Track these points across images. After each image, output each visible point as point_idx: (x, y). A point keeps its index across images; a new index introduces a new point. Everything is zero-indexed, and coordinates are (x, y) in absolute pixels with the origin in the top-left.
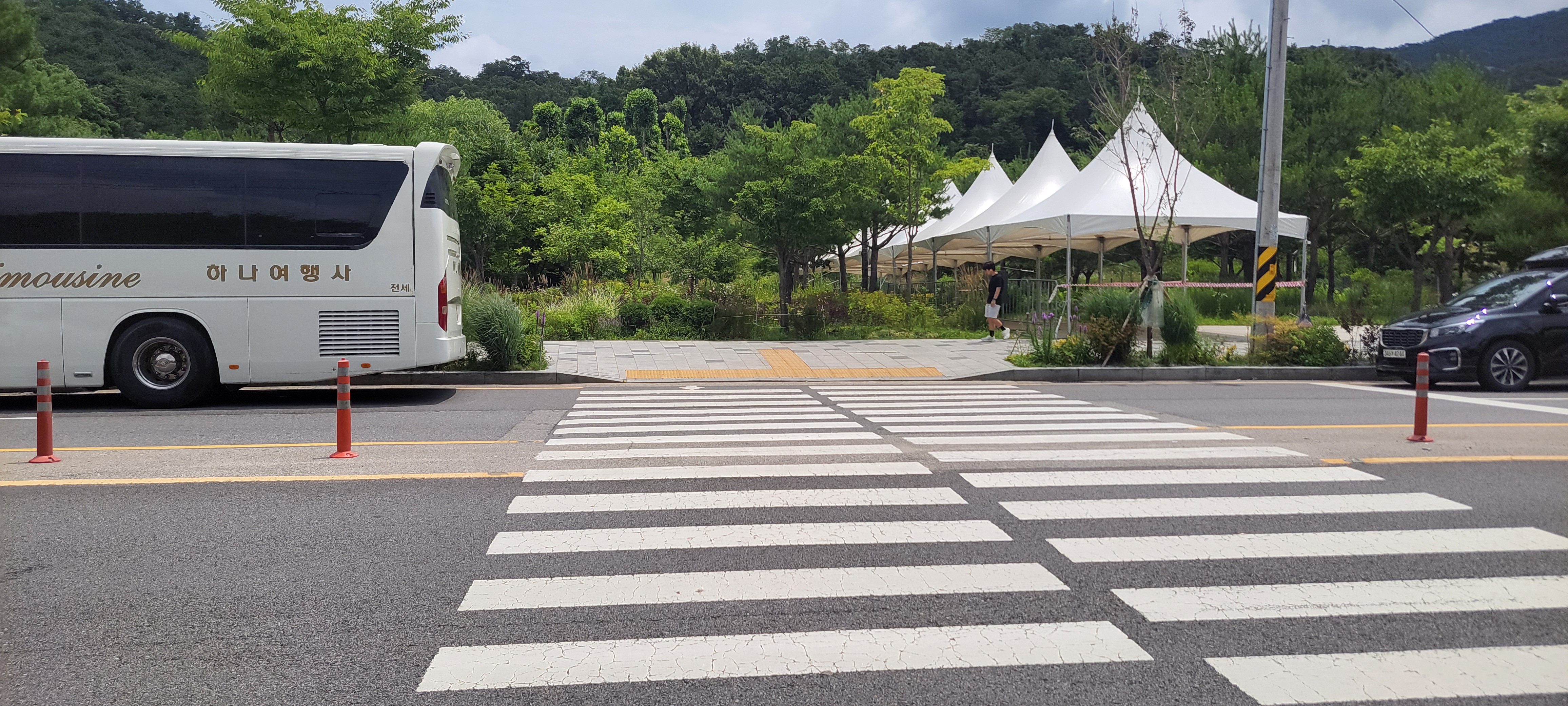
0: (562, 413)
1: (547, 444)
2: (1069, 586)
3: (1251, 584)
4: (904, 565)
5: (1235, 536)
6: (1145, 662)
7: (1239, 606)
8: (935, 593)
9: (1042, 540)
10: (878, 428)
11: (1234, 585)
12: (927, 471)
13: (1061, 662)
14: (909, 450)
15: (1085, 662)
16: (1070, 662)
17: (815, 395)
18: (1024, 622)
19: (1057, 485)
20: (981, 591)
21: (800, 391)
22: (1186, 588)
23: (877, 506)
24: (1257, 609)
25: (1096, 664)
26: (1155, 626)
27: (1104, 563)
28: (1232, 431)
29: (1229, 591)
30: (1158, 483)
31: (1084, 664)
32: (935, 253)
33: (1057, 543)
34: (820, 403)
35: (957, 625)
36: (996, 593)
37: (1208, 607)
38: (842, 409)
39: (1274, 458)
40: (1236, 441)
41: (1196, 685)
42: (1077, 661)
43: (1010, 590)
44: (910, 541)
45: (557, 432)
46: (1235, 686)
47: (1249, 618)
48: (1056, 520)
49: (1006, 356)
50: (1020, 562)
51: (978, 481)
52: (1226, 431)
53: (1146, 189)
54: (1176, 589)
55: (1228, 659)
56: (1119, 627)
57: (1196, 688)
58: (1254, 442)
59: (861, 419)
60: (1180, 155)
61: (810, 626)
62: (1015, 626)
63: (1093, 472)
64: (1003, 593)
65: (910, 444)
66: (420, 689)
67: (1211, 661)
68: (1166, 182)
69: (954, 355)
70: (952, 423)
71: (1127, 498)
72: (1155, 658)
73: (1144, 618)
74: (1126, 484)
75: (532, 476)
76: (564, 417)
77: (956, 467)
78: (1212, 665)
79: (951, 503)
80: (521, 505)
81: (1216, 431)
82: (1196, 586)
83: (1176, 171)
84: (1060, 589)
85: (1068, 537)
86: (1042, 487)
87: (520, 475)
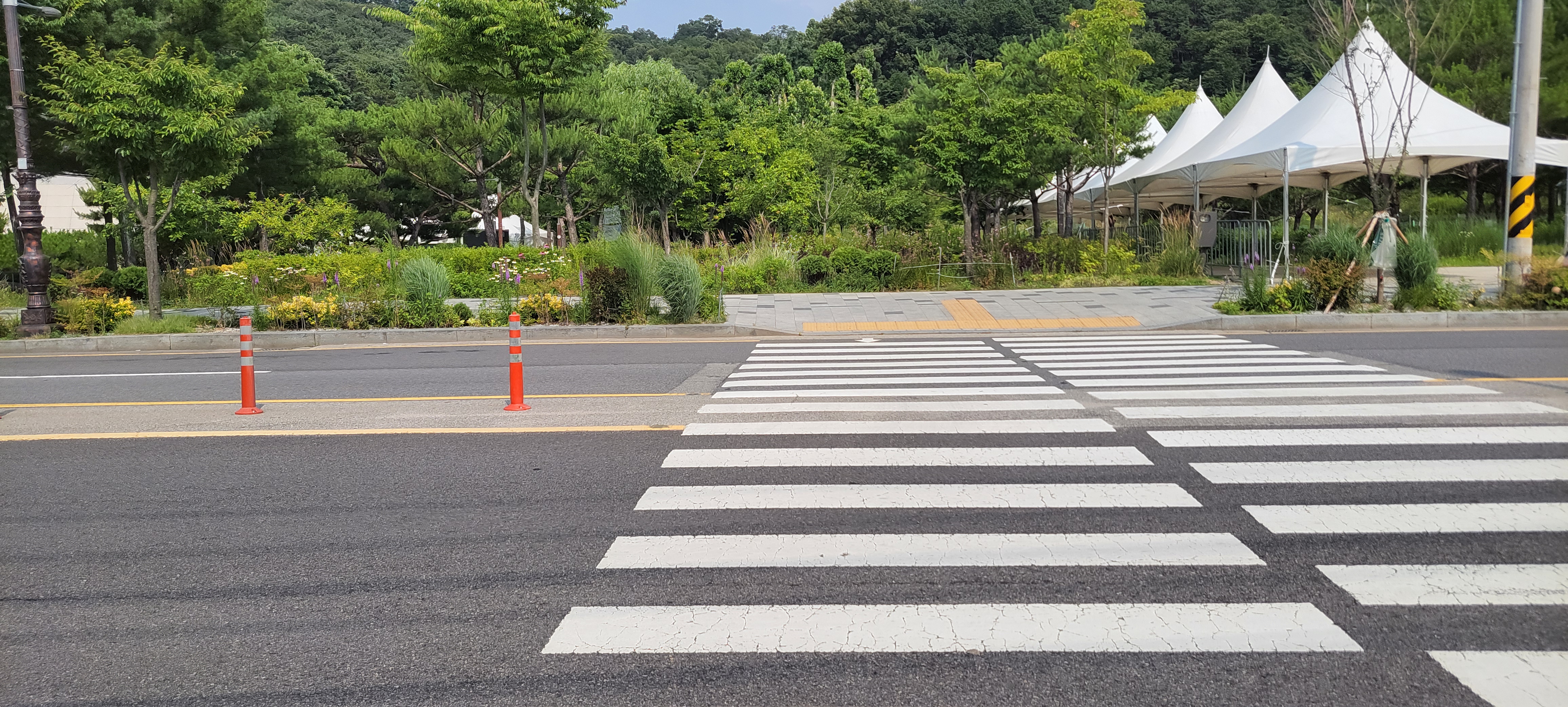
0: (735, 366)
1: (713, 397)
2: (1266, 561)
3: (1492, 563)
4: (1073, 532)
5: (1474, 505)
6: (1353, 654)
7: (1475, 589)
8: (1106, 565)
9: (1237, 507)
10: (1062, 383)
11: (1470, 563)
12: (1110, 428)
13: (1249, 650)
14: (1093, 406)
15: (1279, 650)
16: (1260, 650)
17: (998, 347)
18: (1209, 602)
19: (1260, 444)
20: (1160, 564)
21: (983, 343)
22: (1409, 566)
23: (1049, 466)
24: (1497, 593)
25: (1291, 653)
26: (1369, 611)
27: (1310, 534)
28: (1476, 384)
29: (1463, 570)
30: (1381, 443)
31: (1277, 653)
32: (1136, 194)
33: (1255, 511)
34: (1002, 356)
35: (1128, 602)
36: (1177, 567)
37: (1436, 589)
38: (1026, 361)
39: (1527, 415)
40: (1479, 395)
41: (1416, 684)
42: (1269, 649)
43: (1195, 564)
44: (1083, 505)
45: (727, 385)
46: (1466, 687)
47: (1487, 604)
48: (1255, 484)
49: (1213, 303)
50: (1208, 532)
51: (1167, 439)
52: (1468, 383)
53: (1375, 116)
54: (1396, 567)
55: (1459, 653)
56: (1323, 611)
57: (1416, 687)
58: (1502, 396)
59: (1044, 373)
60: (1416, 77)
61: (960, 597)
62: (1197, 605)
63: (1303, 430)
64: (1186, 566)
65: (1094, 399)
66: (544, 651)
67: (1436, 655)
68: (1399, 107)
69: (1155, 303)
70: (1145, 376)
71: (1342, 460)
72: (1366, 649)
73: (1355, 601)
74: (1342, 444)
75: (691, 430)
76: (737, 370)
77: (1144, 424)
78: (1437, 659)
79: (1134, 464)
80: (677, 459)
81: (1457, 384)
82: (1423, 564)
83: (1411, 94)
84: (1255, 563)
85: (1269, 504)
86: (1242, 447)
87: (679, 428)
